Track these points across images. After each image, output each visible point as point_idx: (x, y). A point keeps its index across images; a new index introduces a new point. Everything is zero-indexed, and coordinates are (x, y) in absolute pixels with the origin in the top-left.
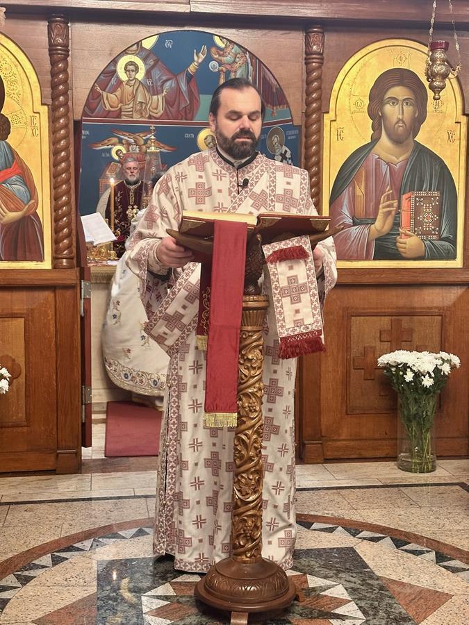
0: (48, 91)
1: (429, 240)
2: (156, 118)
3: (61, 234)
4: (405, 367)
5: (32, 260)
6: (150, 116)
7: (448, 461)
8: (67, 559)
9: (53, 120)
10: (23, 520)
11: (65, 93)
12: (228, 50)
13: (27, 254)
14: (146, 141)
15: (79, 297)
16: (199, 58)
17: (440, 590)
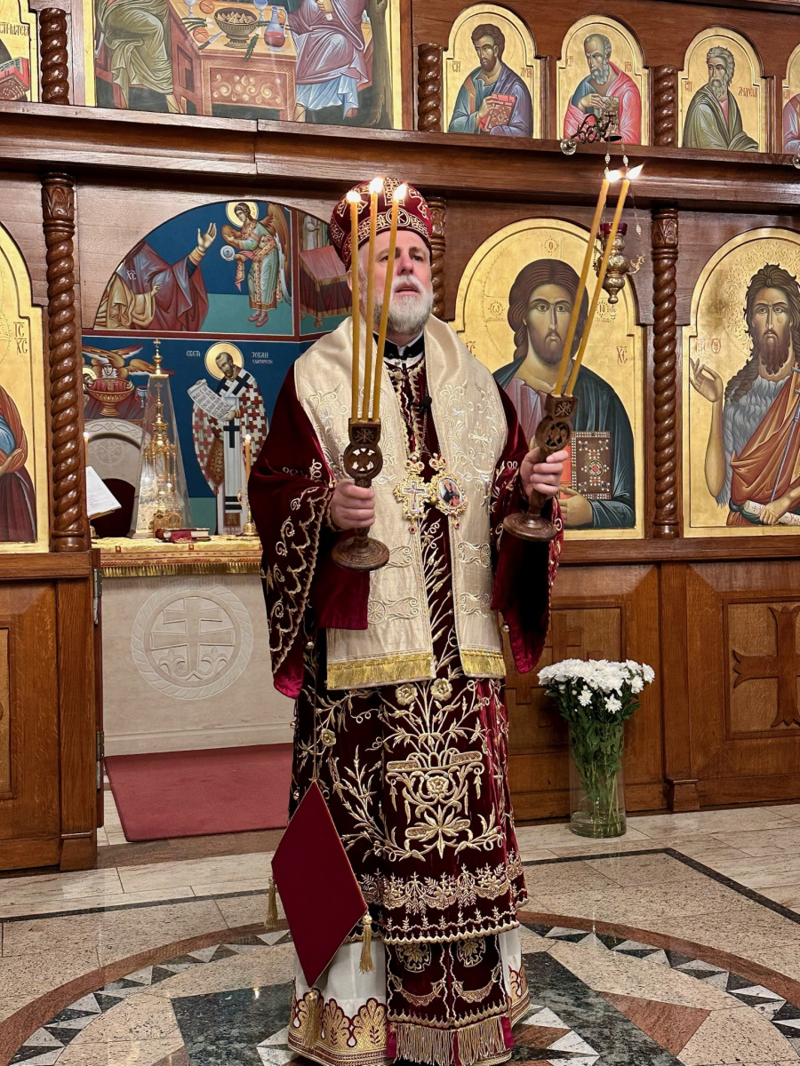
0: (43, 285)
1: (598, 501)
2: (142, 328)
3: (64, 501)
4: (581, 683)
5: (18, 540)
6: (133, 324)
7: (638, 818)
8: (121, 999)
9: (51, 328)
10: (31, 944)
11: (68, 289)
12: (249, 230)
13: (11, 531)
14: (127, 362)
15: (92, 595)
16: (208, 241)
17: (689, 1005)
